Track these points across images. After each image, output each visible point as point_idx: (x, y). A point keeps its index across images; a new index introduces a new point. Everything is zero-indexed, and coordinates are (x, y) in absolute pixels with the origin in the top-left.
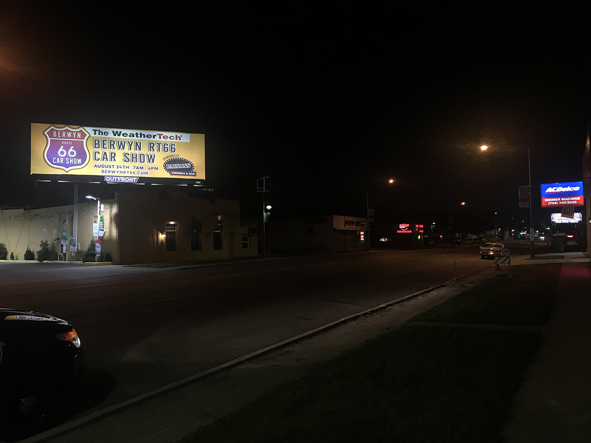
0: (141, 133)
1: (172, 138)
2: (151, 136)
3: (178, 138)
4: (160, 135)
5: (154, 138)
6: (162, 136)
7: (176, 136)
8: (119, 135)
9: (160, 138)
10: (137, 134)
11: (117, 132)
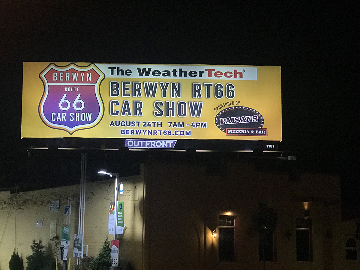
0: (180, 70)
1: (228, 75)
2: (196, 73)
3: (238, 75)
4: (210, 71)
5: (200, 76)
6: (213, 73)
7: (236, 71)
8: (147, 74)
9: (210, 75)
10: (174, 71)
11: (144, 69)
